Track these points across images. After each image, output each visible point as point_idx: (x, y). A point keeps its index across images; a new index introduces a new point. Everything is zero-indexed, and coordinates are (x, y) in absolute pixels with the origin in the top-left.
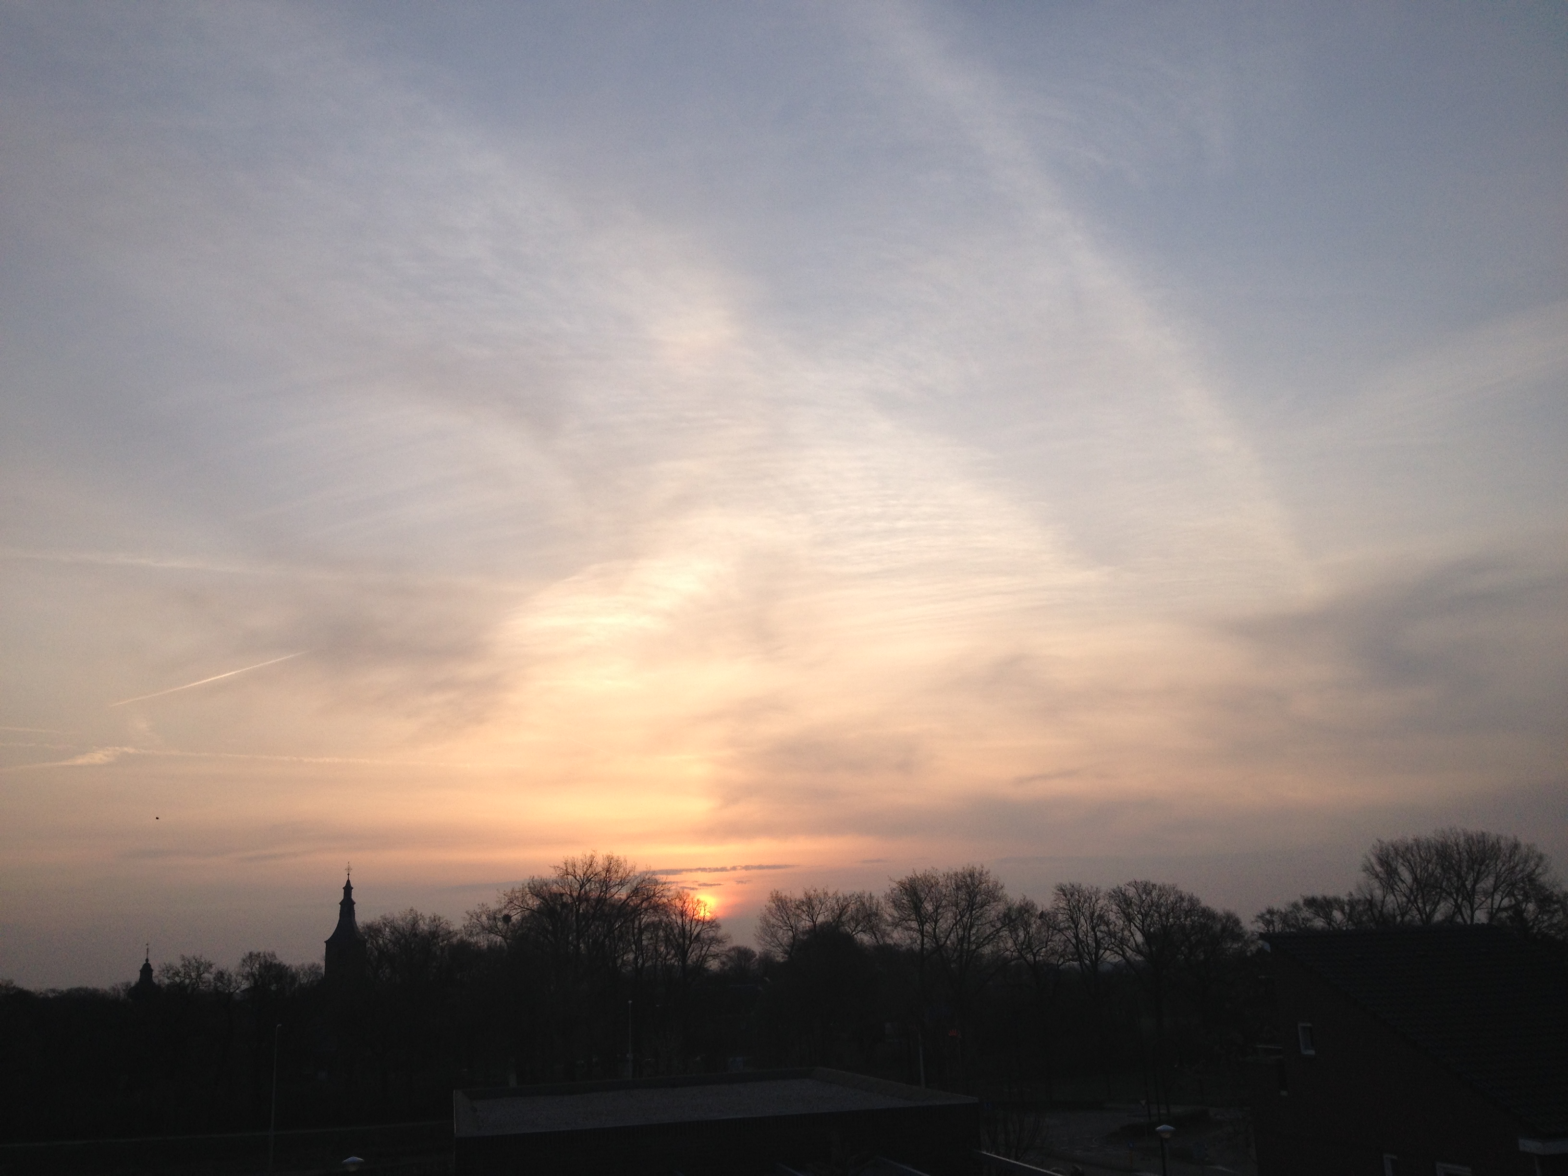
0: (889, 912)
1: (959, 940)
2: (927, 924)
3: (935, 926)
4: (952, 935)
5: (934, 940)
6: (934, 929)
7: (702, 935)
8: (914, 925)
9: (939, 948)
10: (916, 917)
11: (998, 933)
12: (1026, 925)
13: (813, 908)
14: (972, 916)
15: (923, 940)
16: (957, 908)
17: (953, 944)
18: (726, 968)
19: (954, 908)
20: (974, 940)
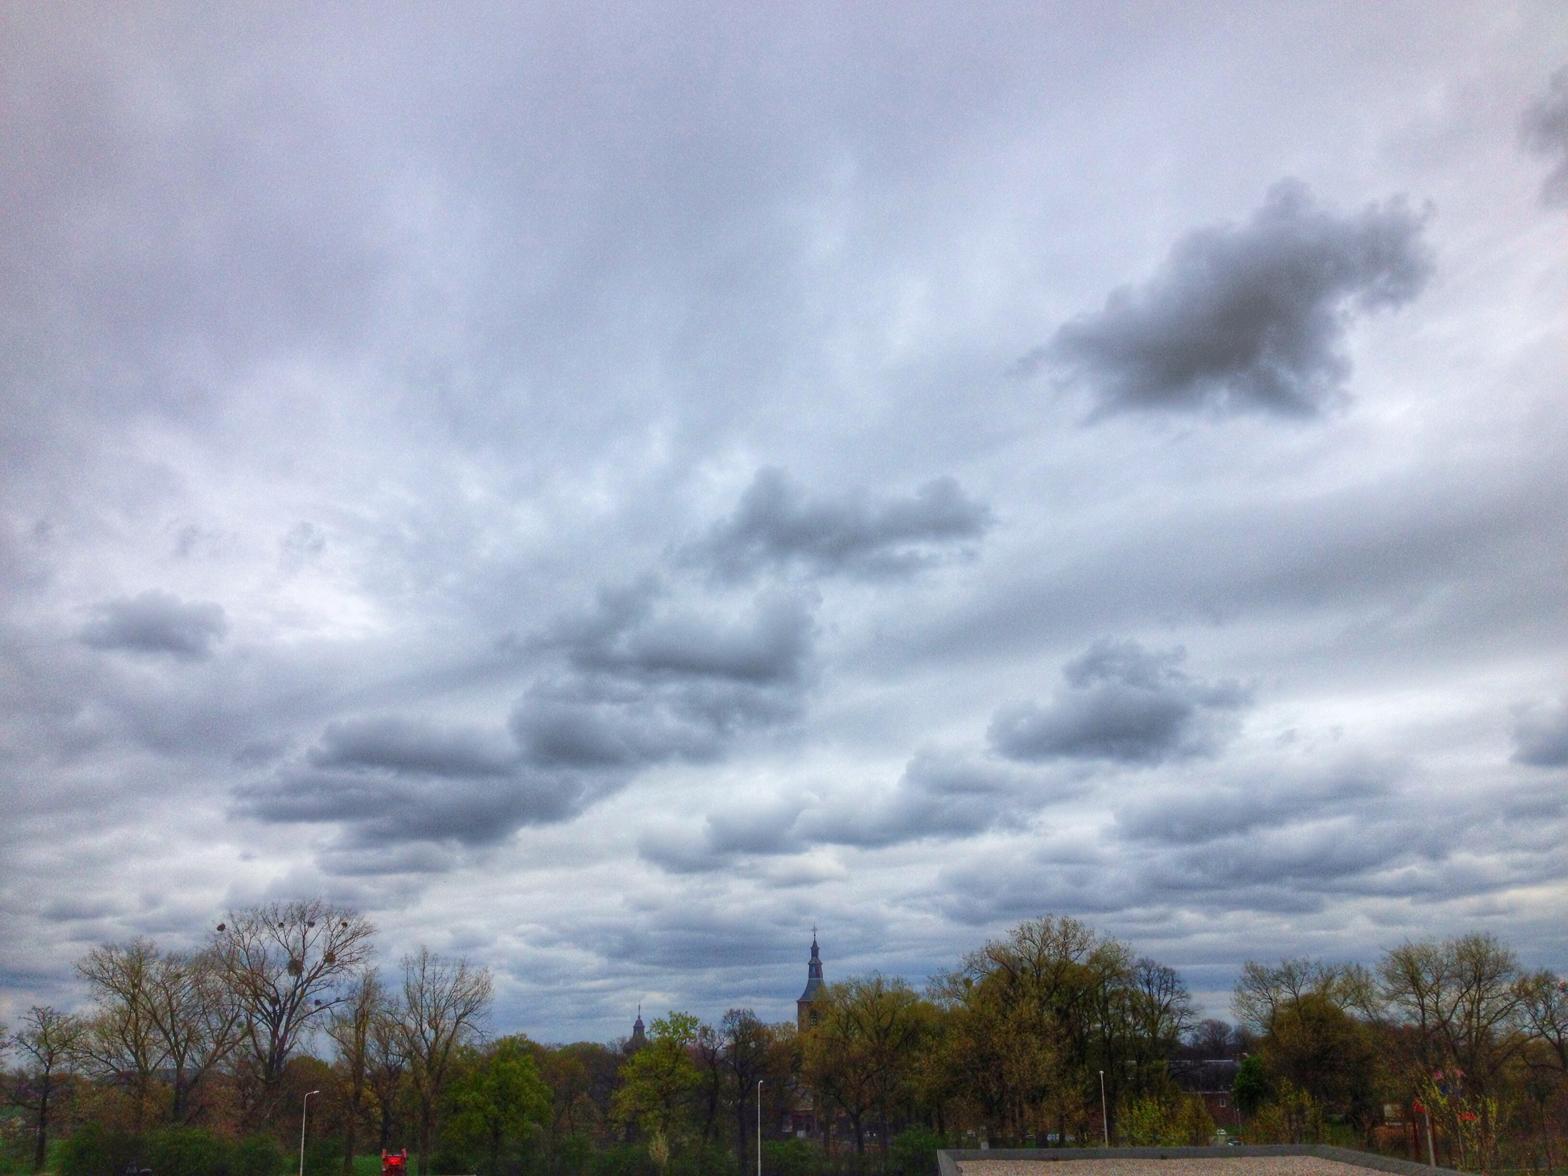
0: (1381, 986)
1: (1466, 1016)
2: (1428, 997)
3: (1437, 1000)
4: (1459, 1010)
5: (1436, 1015)
6: (1437, 1003)
7: (1172, 1006)
8: (1413, 998)
9: (1444, 1024)
10: (1414, 988)
11: (1511, 1007)
12: (1546, 998)
13: (1294, 979)
14: (1480, 989)
15: (1424, 1014)
16: (1462, 980)
17: (1458, 1019)
18: (1200, 1042)
19: (1458, 980)
20: (1485, 1015)
